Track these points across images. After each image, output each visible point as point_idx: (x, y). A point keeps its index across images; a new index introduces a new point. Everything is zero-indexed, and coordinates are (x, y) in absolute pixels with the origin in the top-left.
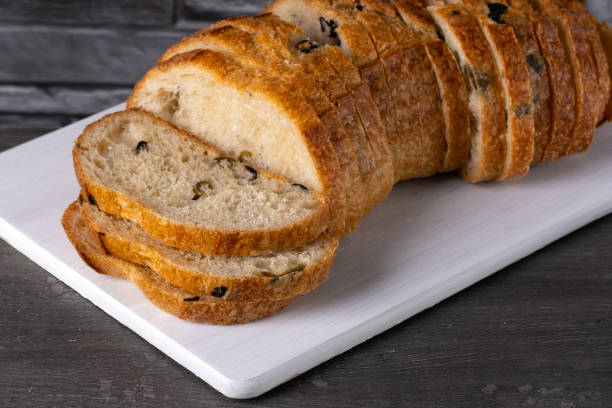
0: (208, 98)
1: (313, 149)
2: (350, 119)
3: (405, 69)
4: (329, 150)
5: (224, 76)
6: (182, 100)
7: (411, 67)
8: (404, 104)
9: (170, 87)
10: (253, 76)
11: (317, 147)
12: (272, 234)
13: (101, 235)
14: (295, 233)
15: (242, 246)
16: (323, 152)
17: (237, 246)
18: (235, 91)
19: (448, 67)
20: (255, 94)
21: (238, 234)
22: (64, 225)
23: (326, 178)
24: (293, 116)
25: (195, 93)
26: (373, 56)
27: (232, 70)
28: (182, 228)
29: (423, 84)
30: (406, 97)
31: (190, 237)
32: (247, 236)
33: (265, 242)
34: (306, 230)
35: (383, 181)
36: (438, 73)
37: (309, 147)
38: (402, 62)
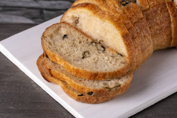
0: (89, 20)
1: (125, 42)
2: (139, 30)
3: (159, 12)
4: (131, 42)
5: (95, 13)
6: (80, 20)
7: (161, 11)
8: (158, 24)
9: (76, 15)
10: (105, 14)
11: (127, 41)
12: (110, 74)
13: (50, 70)
14: (118, 73)
15: (99, 77)
16: (129, 43)
17: (97, 77)
18: (98, 19)
19: (174, 11)
20: (106, 21)
21: (98, 73)
22: (37, 64)
23: (129, 52)
24: (119, 30)
25: (84, 18)
26: (148, 7)
27: (98, 11)
28: (78, 70)
29: (165, 17)
30: (159, 22)
31: (81, 73)
32: (101, 74)
33: (107, 76)
34: (122, 71)
35: (149, 52)
36: (170, 13)
37: (124, 41)
38: (158, 9)
